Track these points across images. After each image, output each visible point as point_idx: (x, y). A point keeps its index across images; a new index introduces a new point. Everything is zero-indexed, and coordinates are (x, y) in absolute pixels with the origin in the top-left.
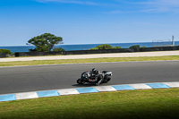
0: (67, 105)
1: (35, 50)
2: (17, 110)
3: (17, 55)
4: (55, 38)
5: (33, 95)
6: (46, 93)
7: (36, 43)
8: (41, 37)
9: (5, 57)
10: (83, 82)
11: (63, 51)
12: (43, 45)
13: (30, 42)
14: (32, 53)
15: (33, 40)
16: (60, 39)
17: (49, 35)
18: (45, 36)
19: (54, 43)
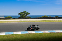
0: (31, 37)
1: (20, 17)
2: (14, 38)
3: (14, 19)
4: (28, 13)
5: (19, 33)
6: (24, 32)
7: (21, 15)
9: (10, 19)
10: (29, 29)
11: (30, 18)
12: (23, 15)
13: (18, 14)
14: (19, 18)
15: (20, 13)
17: (25, 12)
18: (24, 12)
19: (27, 15)
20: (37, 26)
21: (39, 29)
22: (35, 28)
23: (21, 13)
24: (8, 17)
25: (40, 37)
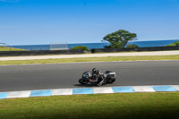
1: (109, 47)
3: (93, 51)
4: (130, 35)
7: (111, 40)
8: (116, 34)
11: (137, 47)
12: (118, 42)
13: (105, 39)
14: (107, 49)
15: (108, 37)
16: (134, 36)
17: (123, 31)
18: (120, 33)
19: (128, 39)
20: (108, 72)
21: (114, 80)
22: (100, 79)
23: (113, 34)
25: (171, 103)
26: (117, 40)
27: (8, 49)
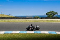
1: (47, 17)
4: (55, 13)
8: (50, 12)
13: (46, 14)
14: (46, 18)
15: (47, 13)
16: (57, 13)
17: (53, 12)
19: (54, 15)
23: (49, 13)
24: (35, 17)
26: (50, 15)
27: (13, 17)
